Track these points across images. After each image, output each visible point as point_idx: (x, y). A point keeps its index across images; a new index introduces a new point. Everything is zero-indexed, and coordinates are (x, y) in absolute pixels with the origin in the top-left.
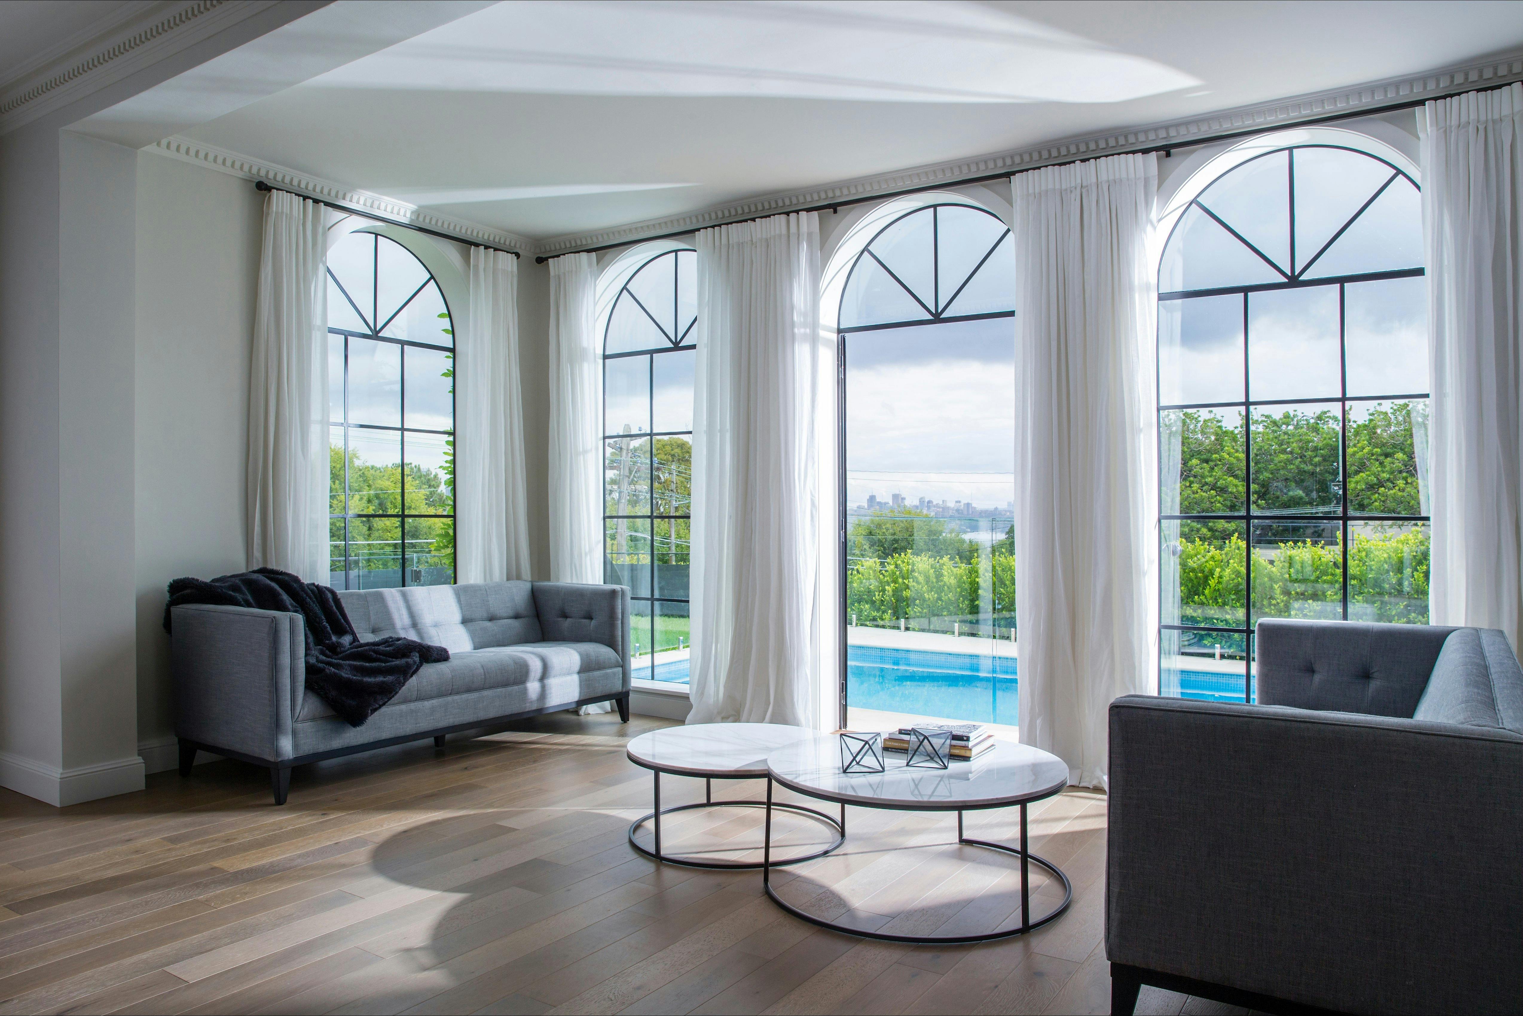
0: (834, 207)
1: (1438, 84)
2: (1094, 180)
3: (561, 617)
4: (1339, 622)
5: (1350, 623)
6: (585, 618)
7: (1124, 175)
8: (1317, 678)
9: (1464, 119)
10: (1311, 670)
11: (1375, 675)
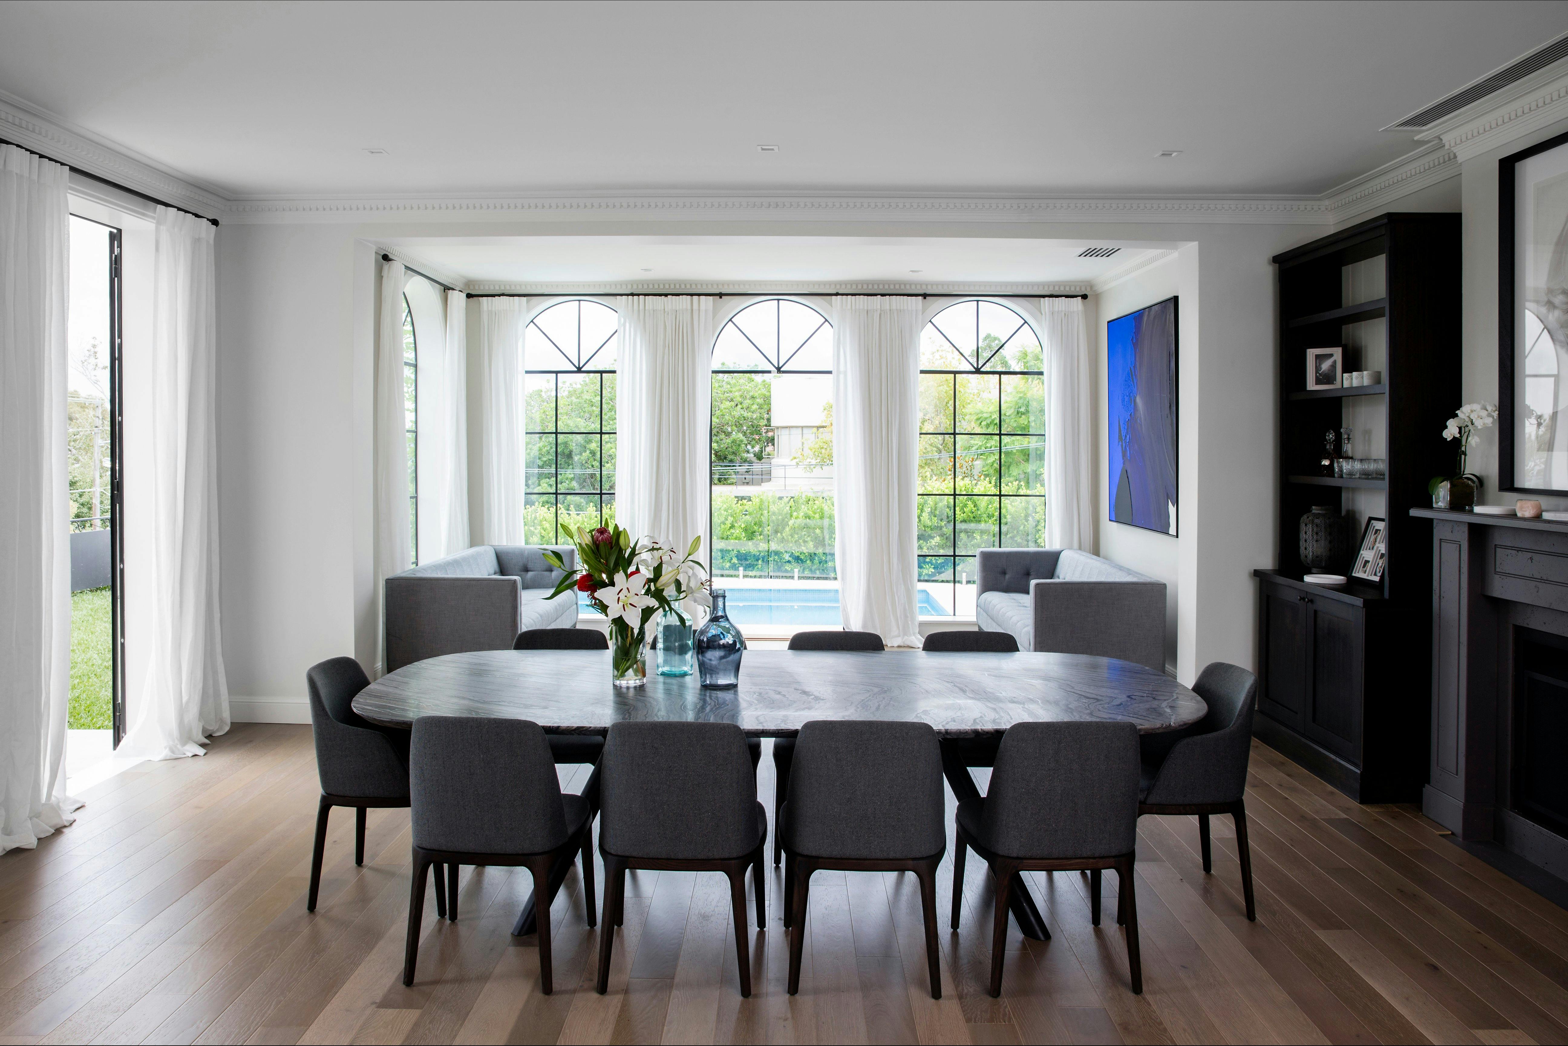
0: (721, 295)
1: (1048, 288)
2: (888, 307)
3: (523, 571)
4: (996, 549)
5: (1003, 549)
6: (547, 570)
7: (902, 308)
8: (1007, 577)
9: (1060, 309)
10: (1004, 573)
11: (1031, 573)
